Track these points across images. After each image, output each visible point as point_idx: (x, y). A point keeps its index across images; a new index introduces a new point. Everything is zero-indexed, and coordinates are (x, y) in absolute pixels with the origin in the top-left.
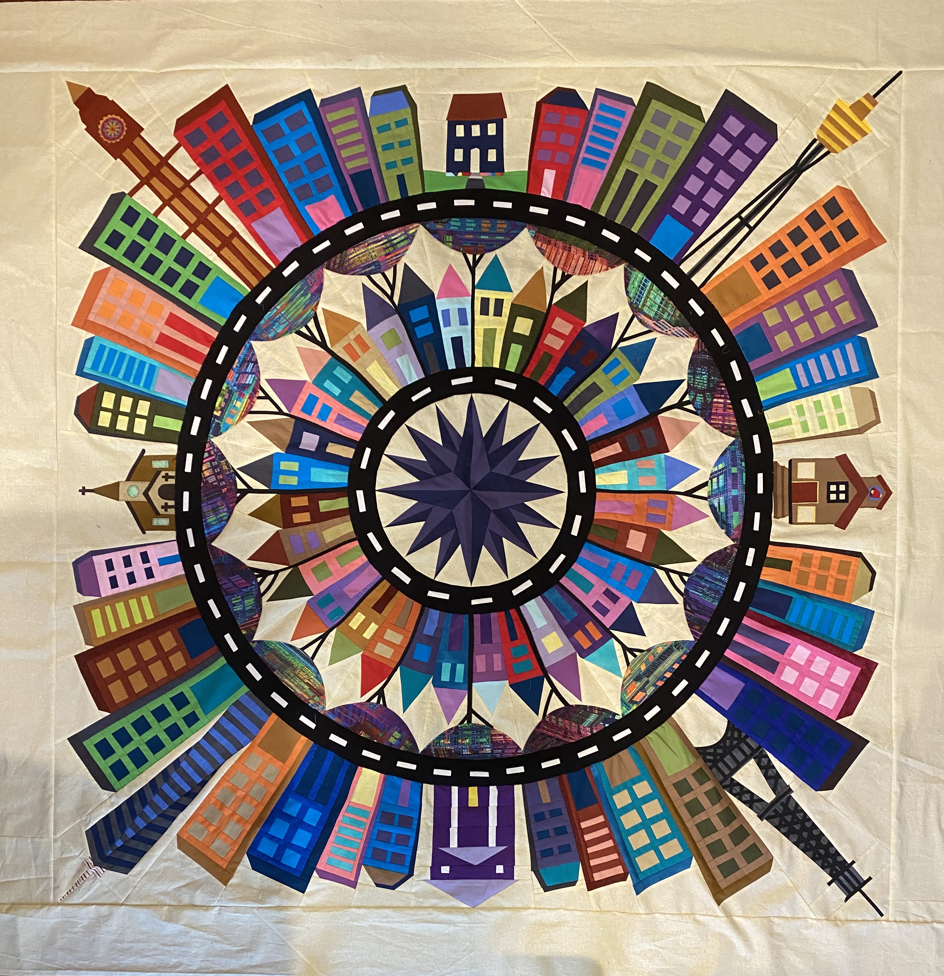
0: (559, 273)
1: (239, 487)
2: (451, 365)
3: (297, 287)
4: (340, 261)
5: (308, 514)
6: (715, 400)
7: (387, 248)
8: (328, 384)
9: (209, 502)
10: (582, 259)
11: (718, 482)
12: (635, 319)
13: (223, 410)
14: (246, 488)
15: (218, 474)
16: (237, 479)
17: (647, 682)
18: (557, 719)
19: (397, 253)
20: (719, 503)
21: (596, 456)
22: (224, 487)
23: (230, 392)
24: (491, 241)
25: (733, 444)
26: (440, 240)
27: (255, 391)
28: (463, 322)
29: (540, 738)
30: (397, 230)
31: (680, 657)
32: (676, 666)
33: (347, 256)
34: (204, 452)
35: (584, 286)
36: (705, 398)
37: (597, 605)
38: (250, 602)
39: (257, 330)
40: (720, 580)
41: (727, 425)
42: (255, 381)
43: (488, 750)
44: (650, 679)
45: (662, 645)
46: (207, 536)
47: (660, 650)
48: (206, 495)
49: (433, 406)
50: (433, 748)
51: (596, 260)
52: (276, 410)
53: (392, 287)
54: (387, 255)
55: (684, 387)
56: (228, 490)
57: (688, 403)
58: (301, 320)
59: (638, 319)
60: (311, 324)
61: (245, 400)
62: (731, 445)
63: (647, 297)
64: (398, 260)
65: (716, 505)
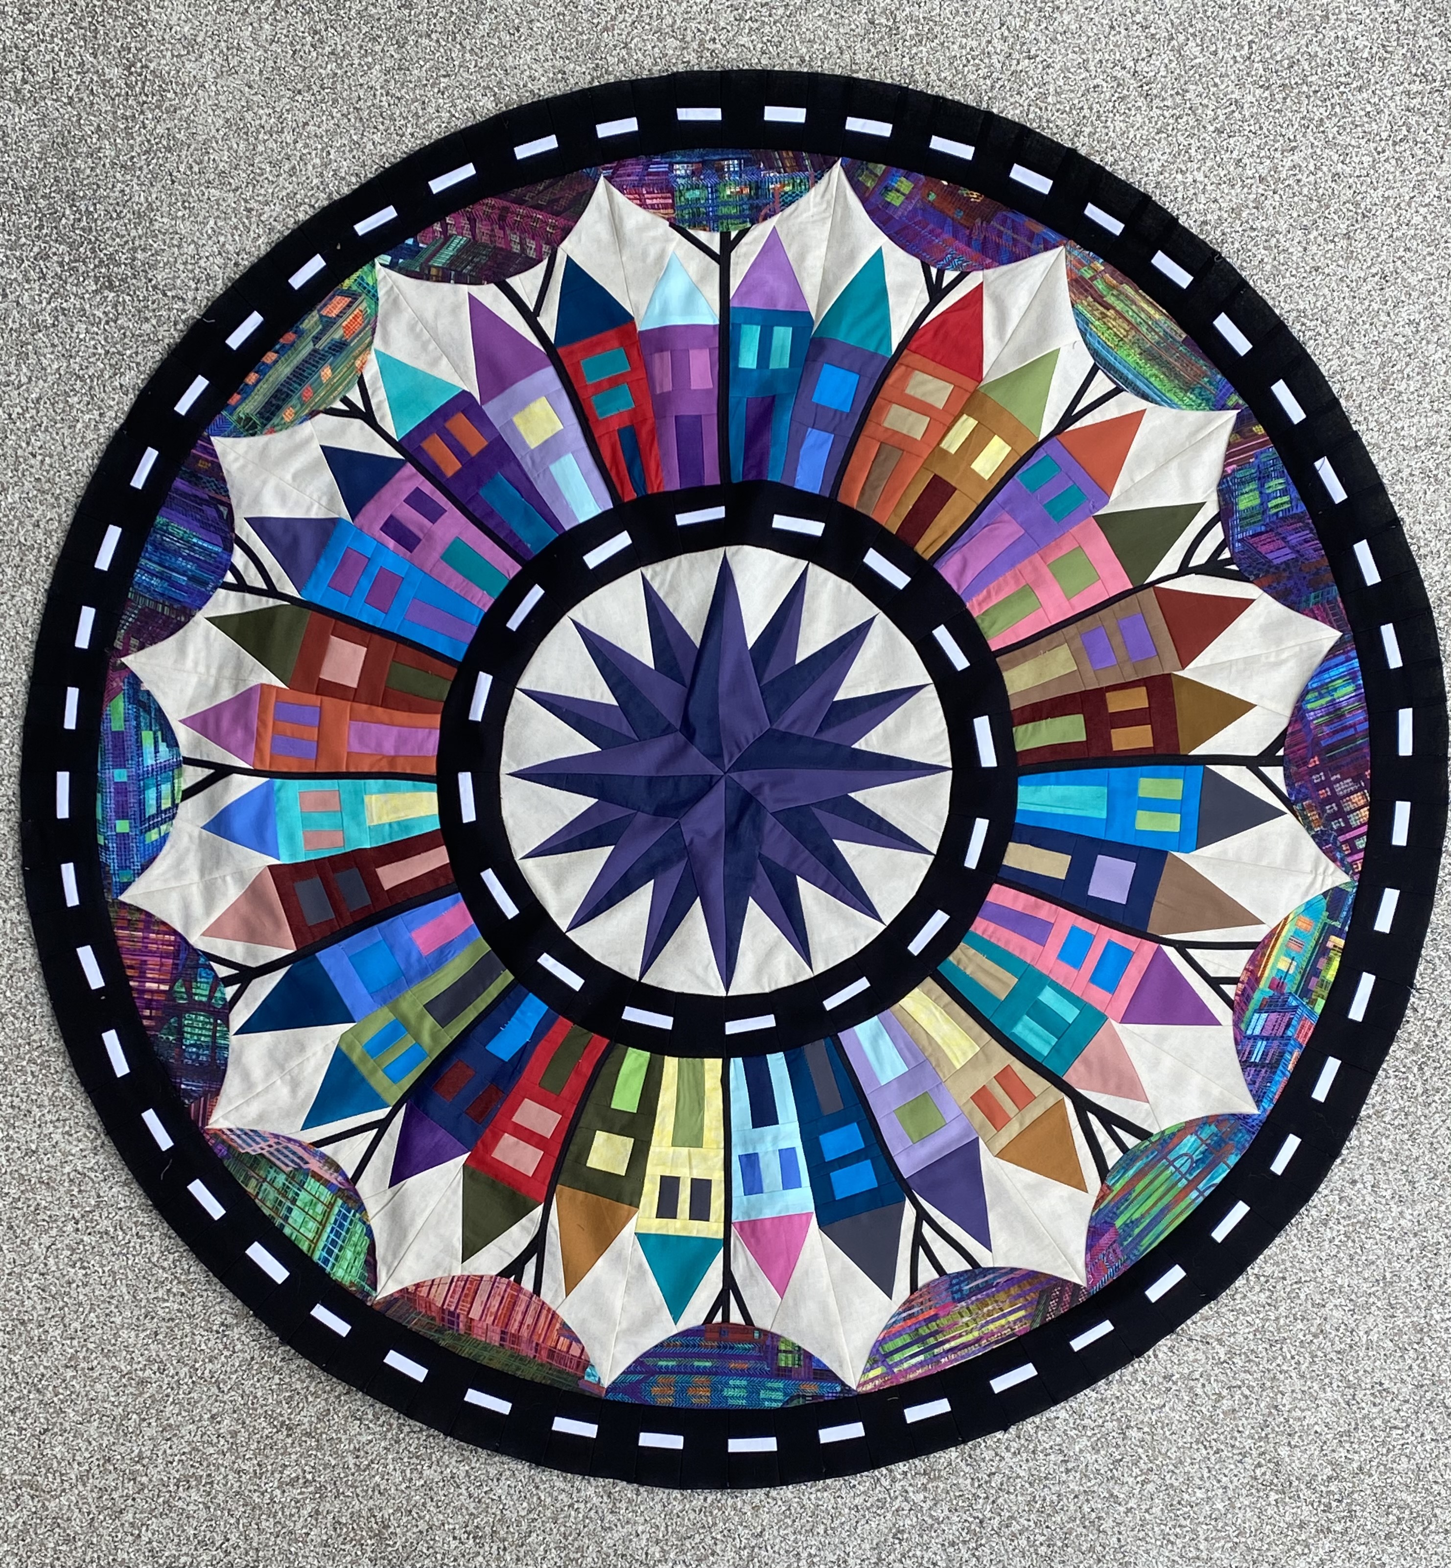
0: (528, 1283)
1: (1280, 770)
2: (777, 1063)
3: (1150, 1242)
4: (1046, 1304)
5: (1113, 708)
6: (164, 987)
7: (933, 1334)
8: (1070, 1013)
9: (1352, 731)
10: (475, 1314)
11: (159, 798)
12: (350, 1176)
13: (1322, 950)
14: (1262, 769)
15: (1328, 801)
16: (1284, 789)
17: (316, 339)
18: (523, 250)
19: (909, 1323)
20: (157, 751)
21: (439, 857)
22: (1316, 770)
23: (1305, 992)
24: (685, 1356)
25: (125, 887)
26: (809, 1356)
27: (1245, 996)
28: (751, 1162)
29: (563, 202)
30: (912, 1376)
31: (243, 400)
32: (252, 378)
33: (1030, 1317)
34: (1365, 849)
35: (469, 1250)
36: (190, 995)
37: (433, 513)
38: (1247, 501)
39: (1245, 1139)
40: (152, 574)
41: (136, 930)
42: (1245, 1020)
43: (680, 170)
44: (310, 347)
45: (285, 426)
46: (1354, 654)
47: (288, 414)
48: (1358, 749)
49: (820, 967)
50: (810, 171)
51: (442, 1309)
52: (1192, 952)
53: (919, 1241)
54: (935, 1318)
55: (240, 1016)
56: (1306, 763)
57: (228, 981)
58: (1139, 1164)
59: (343, 1174)
60: (1113, 1155)
61: (1268, 974)
62: (128, 884)
63: (323, 1224)
64: (908, 1304)
65: (163, 747)
